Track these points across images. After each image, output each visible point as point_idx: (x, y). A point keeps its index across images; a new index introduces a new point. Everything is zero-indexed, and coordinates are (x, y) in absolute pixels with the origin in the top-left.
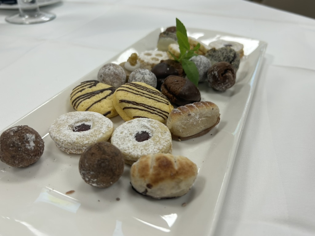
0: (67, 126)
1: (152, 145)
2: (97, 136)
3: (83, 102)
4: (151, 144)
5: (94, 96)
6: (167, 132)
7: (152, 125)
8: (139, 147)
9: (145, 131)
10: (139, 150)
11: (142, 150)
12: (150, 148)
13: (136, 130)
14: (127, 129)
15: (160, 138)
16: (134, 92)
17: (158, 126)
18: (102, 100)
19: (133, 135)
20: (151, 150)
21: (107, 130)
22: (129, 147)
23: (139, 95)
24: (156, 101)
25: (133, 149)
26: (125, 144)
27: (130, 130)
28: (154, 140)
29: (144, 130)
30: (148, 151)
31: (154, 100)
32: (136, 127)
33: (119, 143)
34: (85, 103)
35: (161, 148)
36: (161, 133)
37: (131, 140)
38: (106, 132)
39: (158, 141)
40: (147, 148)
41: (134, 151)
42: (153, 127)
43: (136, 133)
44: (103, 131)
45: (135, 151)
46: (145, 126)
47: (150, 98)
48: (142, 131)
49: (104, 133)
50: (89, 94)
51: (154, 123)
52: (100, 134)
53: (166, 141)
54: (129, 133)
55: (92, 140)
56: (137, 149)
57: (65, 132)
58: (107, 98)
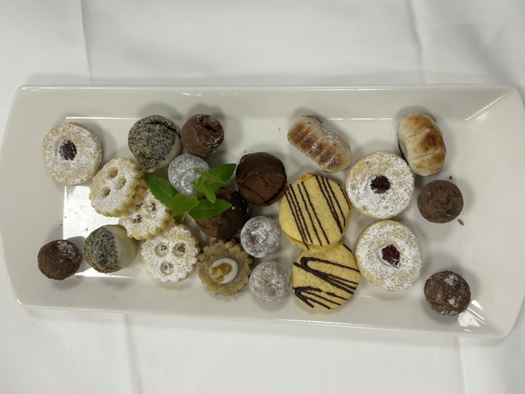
0: (400, 270)
1: (395, 168)
2: (402, 229)
3: (351, 280)
4: (393, 170)
5: (331, 275)
6: (366, 161)
7: (360, 182)
8: (402, 180)
9: (371, 185)
10: (407, 178)
11: (405, 175)
12: (400, 168)
13: (375, 196)
14: (378, 205)
15: (380, 164)
16: (317, 225)
17: (360, 175)
18: (332, 262)
19: (382, 195)
20: (402, 166)
21: (388, 226)
22: (406, 190)
23: (318, 218)
24: (310, 197)
25: (408, 184)
26: (403, 196)
27: (378, 202)
28: (385, 169)
29: (370, 187)
30: (404, 169)
31: (309, 200)
32: (370, 198)
33: (403, 203)
34: (351, 277)
35: (395, 158)
36: (370, 166)
37: (394, 193)
38: (392, 225)
39: (386, 164)
40: (400, 172)
41: (408, 183)
42: (363, 180)
43: (378, 194)
44: (393, 228)
45: (408, 181)
46: (365, 189)
47: (311, 205)
48: (372, 189)
49: (393, 226)
50: (333, 282)
51: (355, 182)
52: (398, 229)
53: (383, 157)
54: (383, 200)
55: (408, 232)
56: (406, 180)
57: (412, 265)
58: (325, 259)
